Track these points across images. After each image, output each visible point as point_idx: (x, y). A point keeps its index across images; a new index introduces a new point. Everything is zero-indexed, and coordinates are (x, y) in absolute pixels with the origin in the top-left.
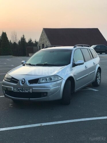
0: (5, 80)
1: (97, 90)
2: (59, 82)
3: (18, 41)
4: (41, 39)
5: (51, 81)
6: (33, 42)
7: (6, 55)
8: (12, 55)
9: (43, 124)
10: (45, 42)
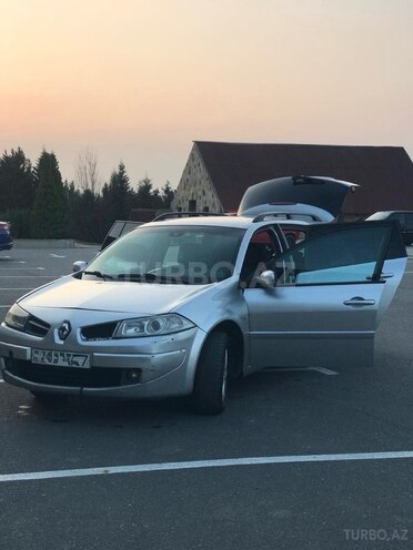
0: (8, 325)
1: (334, 373)
2: (182, 336)
3: (103, 186)
4: (185, 183)
5: (158, 332)
6: (157, 192)
7: (50, 238)
8: (72, 238)
9: (113, 470)
10: (200, 193)
